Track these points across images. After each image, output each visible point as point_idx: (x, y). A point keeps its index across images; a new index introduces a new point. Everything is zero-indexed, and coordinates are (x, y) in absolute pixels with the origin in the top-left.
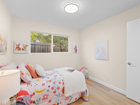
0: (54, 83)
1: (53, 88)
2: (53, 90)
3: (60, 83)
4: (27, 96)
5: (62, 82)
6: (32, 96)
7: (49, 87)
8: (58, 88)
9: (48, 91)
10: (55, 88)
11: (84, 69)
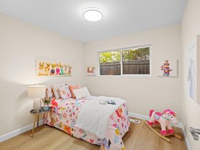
1: (70, 111)
7: (69, 108)
8: (74, 114)
11: (167, 113)
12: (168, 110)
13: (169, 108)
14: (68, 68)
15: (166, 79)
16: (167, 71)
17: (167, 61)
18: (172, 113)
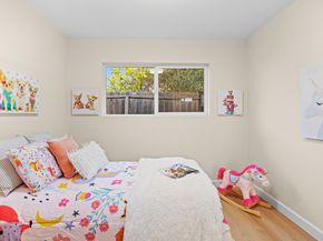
0: (96, 205)
1: (85, 222)
2: (86, 230)
3: (113, 210)
4: (13, 224)
5: (121, 206)
6: (24, 227)
7: (76, 214)
8: (104, 227)
9: (69, 226)
10: (92, 224)
11: (253, 170)
12: (253, 166)
13: (253, 163)
14: (26, 89)
15: (231, 118)
16: (231, 108)
17: (231, 92)
18: (260, 170)
